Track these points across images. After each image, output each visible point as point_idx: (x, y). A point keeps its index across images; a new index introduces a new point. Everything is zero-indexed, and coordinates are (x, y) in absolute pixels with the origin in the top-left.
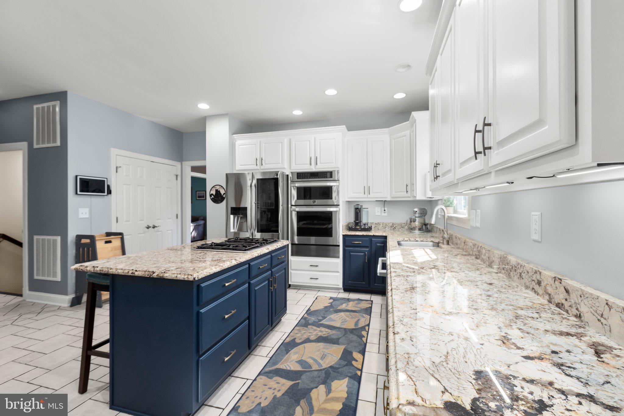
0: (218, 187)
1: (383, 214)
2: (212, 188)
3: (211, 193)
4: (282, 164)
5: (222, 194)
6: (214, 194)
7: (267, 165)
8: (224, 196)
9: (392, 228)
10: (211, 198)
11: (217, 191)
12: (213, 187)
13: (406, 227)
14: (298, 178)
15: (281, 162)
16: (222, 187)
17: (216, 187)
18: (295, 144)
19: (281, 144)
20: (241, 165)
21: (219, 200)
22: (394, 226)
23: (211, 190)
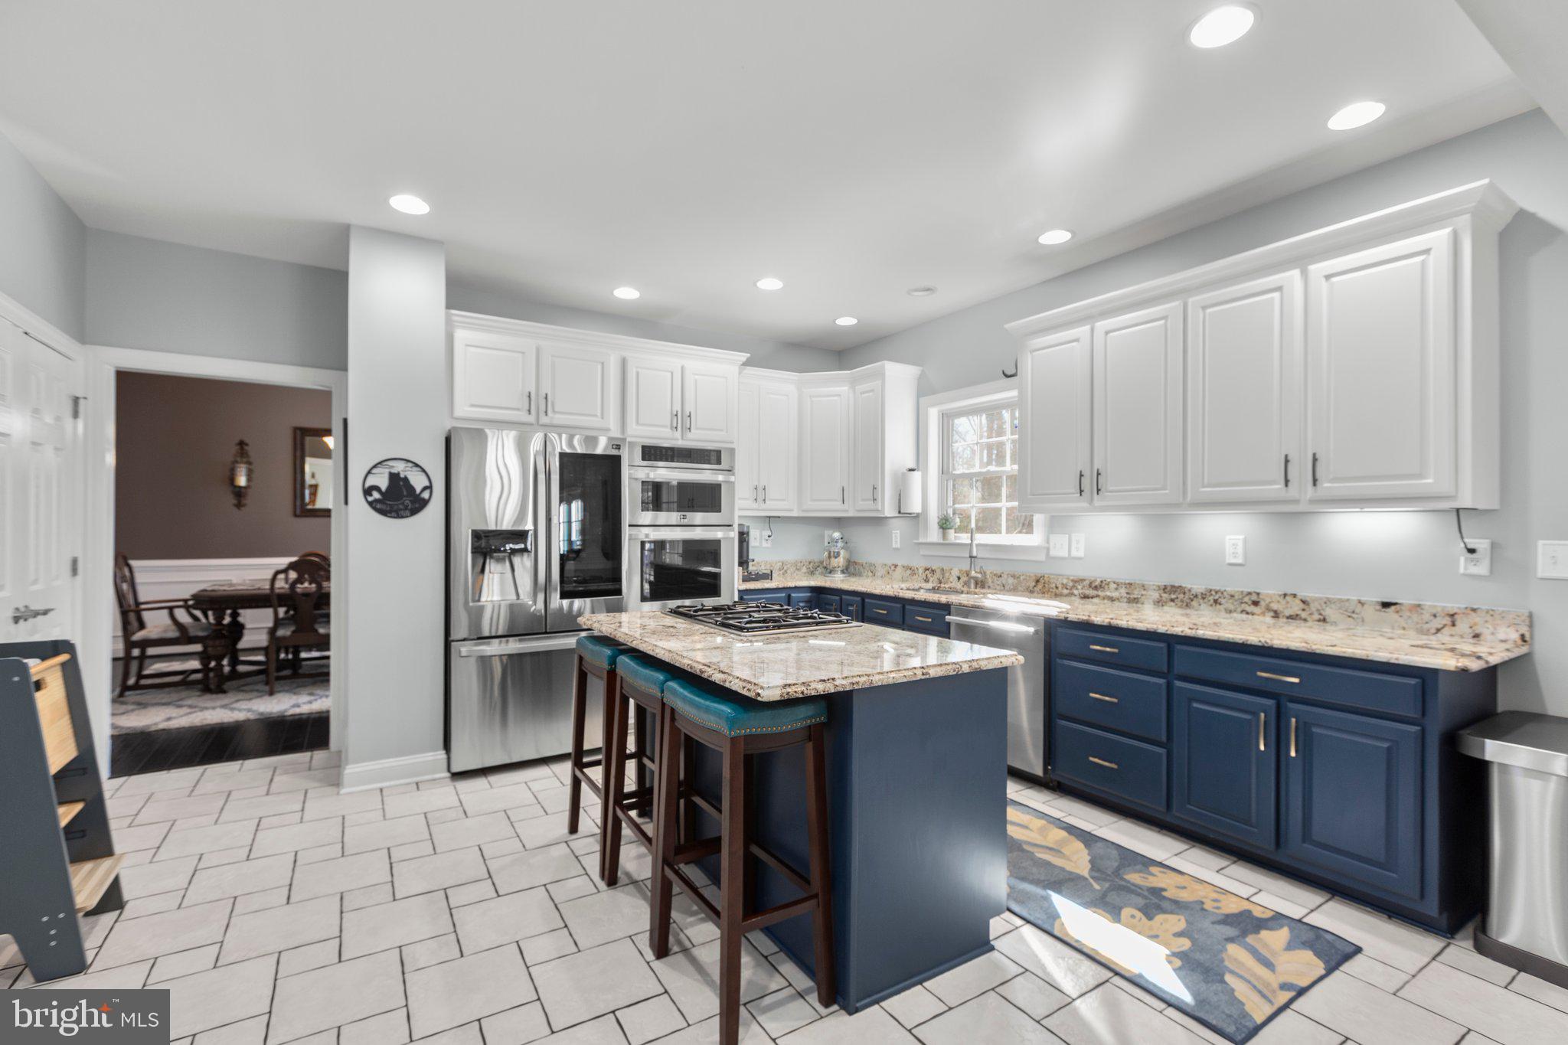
0: (399, 467)
1: (765, 544)
2: (375, 466)
3: (367, 485)
4: (602, 418)
5: (418, 491)
6: (384, 488)
7: (557, 416)
8: (426, 495)
9: (781, 572)
10: (370, 499)
11: (394, 478)
12: (380, 463)
13: (804, 569)
14: (644, 459)
15: (599, 414)
16: (417, 465)
17: (391, 463)
18: (638, 373)
19: (599, 367)
20: (473, 406)
21: (406, 508)
22: (785, 568)
23: (369, 472)
